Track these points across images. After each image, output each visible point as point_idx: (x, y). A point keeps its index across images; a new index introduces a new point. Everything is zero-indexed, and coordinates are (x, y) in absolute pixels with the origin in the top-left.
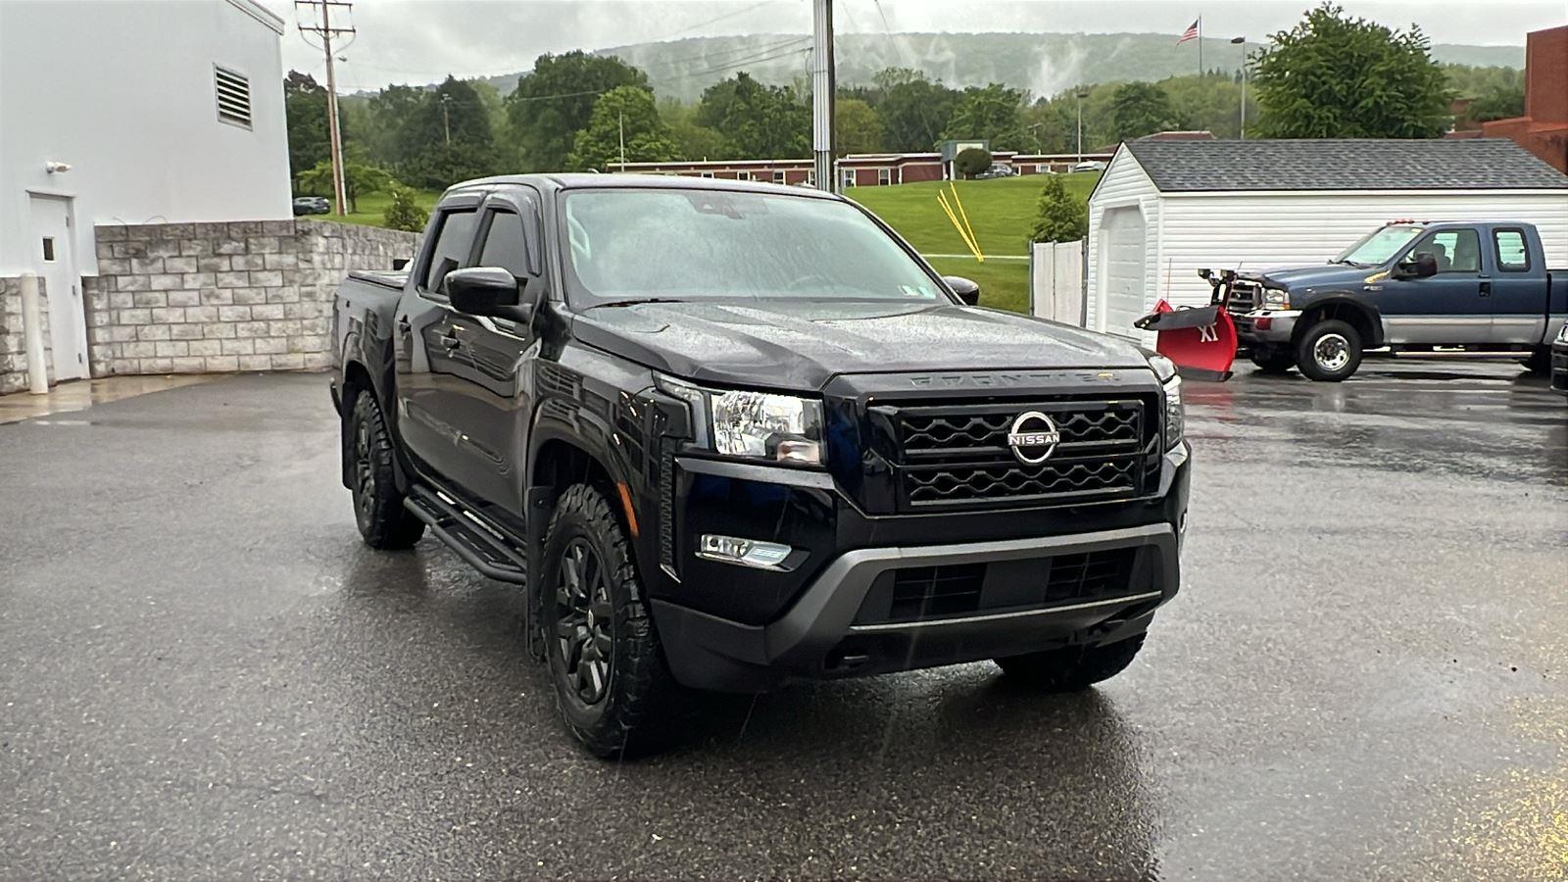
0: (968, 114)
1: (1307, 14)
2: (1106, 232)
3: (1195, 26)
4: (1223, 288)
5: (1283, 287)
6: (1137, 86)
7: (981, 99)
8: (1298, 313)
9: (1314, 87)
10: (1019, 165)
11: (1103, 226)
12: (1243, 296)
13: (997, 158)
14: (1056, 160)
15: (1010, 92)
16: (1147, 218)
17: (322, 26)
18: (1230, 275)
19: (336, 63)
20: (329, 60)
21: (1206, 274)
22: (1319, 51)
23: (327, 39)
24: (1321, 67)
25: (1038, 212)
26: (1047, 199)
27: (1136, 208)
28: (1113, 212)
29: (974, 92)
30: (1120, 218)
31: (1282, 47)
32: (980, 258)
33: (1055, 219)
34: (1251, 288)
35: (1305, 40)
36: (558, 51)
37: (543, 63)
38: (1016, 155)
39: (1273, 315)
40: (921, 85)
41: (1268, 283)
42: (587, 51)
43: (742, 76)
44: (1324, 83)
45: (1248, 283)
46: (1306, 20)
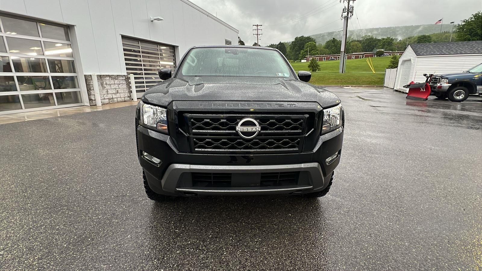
0: (381, 43)
1: (473, 15)
2: (402, 66)
3: (441, 20)
4: (429, 78)
5: (447, 78)
6: (423, 36)
7: (385, 40)
8: (450, 85)
9: (472, 32)
10: (391, 54)
11: (402, 64)
12: (435, 80)
13: (385, 52)
14: (400, 52)
15: (392, 39)
16: (412, 62)
17: (257, 34)
18: (432, 75)
19: (259, 40)
20: (258, 40)
21: (425, 75)
22: (475, 23)
23: (258, 36)
24: (475, 27)
25: (389, 62)
26: (392, 60)
27: (410, 60)
28: (405, 61)
29: (384, 39)
30: (406, 63)
31: (465, 23)
32: (374, 72)
33: (394, 64)
34: (438, 78)
35: (472, 21)
36: (299, 36)
37: (296, 39)
38: (391, 52)
39: (442, 85)
40: (372, 38)
41: (442, 77)
42: (304, 36)
43: (334, 39)
44: (476, 31)
45: (437, 77)
46: (472, 16)
